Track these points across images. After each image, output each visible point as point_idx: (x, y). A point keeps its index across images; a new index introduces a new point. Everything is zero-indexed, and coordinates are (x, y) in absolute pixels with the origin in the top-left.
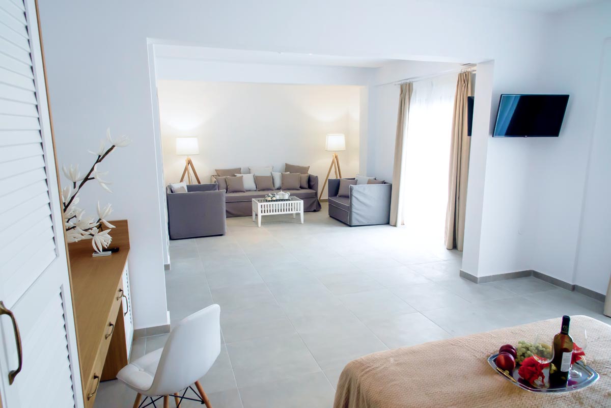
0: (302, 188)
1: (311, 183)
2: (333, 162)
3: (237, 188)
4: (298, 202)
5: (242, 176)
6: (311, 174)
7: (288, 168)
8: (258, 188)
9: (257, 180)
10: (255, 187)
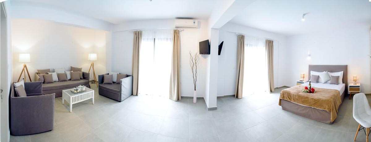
0: (81, 79)
1: (85, 76)
2: (92, 65)
3: (50, 81)
4: (92, 91)
5: (52, 74)
6: (83, 71)
7: (72, 69)
8: (60, 80)
9: (59, 75)
10: (58, 79)
